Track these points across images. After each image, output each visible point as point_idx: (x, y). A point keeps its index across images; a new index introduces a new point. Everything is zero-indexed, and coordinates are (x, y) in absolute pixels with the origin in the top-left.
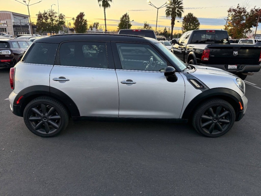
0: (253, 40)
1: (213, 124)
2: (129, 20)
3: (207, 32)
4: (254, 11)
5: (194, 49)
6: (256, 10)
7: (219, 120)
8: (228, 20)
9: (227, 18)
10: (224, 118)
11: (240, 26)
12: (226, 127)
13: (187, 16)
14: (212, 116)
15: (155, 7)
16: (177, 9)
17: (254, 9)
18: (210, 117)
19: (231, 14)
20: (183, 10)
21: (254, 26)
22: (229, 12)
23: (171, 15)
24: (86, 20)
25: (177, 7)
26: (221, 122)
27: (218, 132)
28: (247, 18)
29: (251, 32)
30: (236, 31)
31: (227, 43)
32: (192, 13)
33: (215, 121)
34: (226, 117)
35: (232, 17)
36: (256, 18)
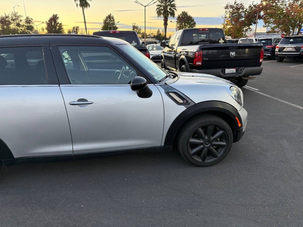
0: (254, 38)
1: (206, 149)
2: (114, 22)
3: (200, 30)
4: (252, 7)
5: (186, 52)
6: (255, 6)
7: (213, 142)
8: (226, 17)
9: (225, 16)
10: (219, 139)
11: (239, 24)
12: (222, 151)
13: (181, 15)
14: (203, 139)
15: (142, 5)
16: (169, 7)
17: (253, 4)
18: (200, 140)
19: (228, 11)
20: (176, 8)
21: (253, 23)
22: (226, 8)
23: (163, 14)
24: (61, 24)
25: (169, 5)
26: (215, 145)
27: (212, 159)
28: (245, 14)
29: (251, 30)
30: (235, 30)
31: (223, 43)
32: (186, 11)
33: (207, 144)
34: (221, 138)
35: (230, 14)
36: (255, 15)
